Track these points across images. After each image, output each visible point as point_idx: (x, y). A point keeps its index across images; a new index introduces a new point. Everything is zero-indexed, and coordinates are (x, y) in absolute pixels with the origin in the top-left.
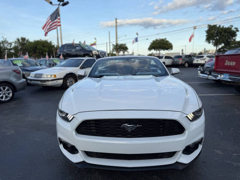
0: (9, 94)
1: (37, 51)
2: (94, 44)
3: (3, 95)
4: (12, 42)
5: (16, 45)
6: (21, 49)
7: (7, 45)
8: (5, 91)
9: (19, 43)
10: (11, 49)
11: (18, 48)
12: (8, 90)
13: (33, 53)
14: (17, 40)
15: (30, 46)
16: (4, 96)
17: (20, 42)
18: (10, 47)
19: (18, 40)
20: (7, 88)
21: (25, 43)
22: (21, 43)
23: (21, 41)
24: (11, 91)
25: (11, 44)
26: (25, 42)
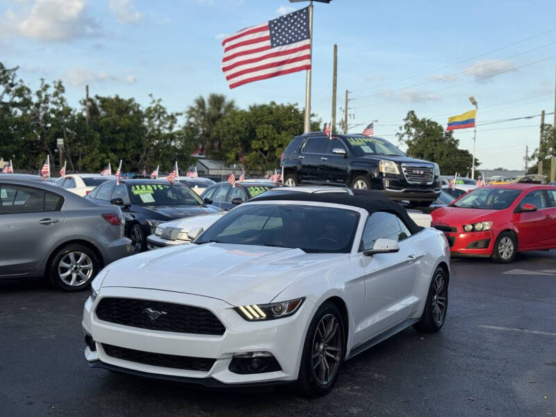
0: (85, 271)
1: (255, 144)
2: (469, 123)
3: (72, 272)
4: (177, 114)
5: (192, 120)
6: (207, 135)
7: (162, 124)
8: (77, 264)
9: (203, 114)
10: (172, 137)
11: (197, 131)
12: (84, 262)
13: (240, 150)
14: (195, 105)
15: (232, 126)
16: (74, 276)
17: (207, 112)
18: (171, 128)
19: (201, 103)
20: (83, 256)
21: (220, 116)
22: (210, 114)
23: (207, 106)
24: (90, 265)
25: (172, 118)
26: (223, 110)
